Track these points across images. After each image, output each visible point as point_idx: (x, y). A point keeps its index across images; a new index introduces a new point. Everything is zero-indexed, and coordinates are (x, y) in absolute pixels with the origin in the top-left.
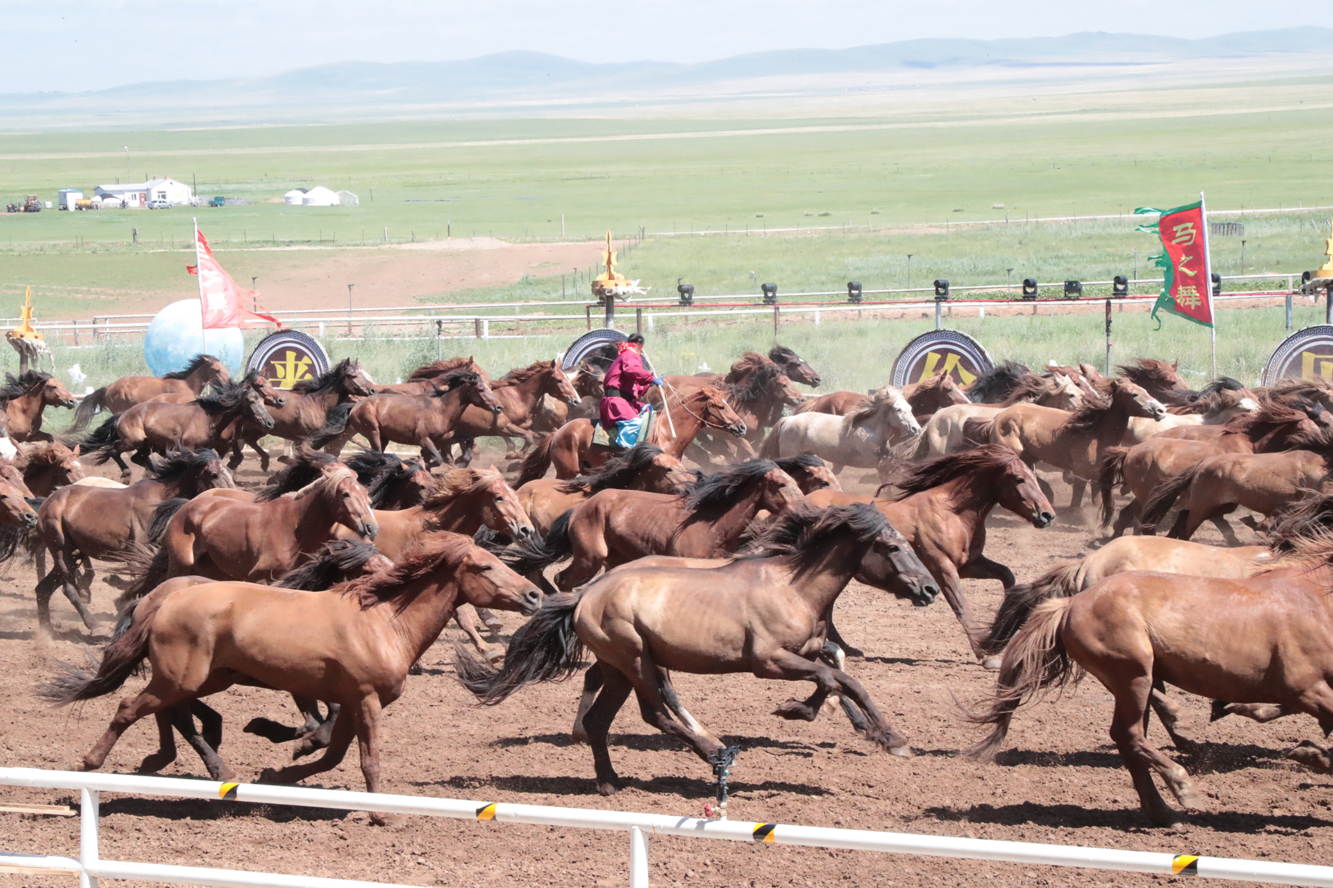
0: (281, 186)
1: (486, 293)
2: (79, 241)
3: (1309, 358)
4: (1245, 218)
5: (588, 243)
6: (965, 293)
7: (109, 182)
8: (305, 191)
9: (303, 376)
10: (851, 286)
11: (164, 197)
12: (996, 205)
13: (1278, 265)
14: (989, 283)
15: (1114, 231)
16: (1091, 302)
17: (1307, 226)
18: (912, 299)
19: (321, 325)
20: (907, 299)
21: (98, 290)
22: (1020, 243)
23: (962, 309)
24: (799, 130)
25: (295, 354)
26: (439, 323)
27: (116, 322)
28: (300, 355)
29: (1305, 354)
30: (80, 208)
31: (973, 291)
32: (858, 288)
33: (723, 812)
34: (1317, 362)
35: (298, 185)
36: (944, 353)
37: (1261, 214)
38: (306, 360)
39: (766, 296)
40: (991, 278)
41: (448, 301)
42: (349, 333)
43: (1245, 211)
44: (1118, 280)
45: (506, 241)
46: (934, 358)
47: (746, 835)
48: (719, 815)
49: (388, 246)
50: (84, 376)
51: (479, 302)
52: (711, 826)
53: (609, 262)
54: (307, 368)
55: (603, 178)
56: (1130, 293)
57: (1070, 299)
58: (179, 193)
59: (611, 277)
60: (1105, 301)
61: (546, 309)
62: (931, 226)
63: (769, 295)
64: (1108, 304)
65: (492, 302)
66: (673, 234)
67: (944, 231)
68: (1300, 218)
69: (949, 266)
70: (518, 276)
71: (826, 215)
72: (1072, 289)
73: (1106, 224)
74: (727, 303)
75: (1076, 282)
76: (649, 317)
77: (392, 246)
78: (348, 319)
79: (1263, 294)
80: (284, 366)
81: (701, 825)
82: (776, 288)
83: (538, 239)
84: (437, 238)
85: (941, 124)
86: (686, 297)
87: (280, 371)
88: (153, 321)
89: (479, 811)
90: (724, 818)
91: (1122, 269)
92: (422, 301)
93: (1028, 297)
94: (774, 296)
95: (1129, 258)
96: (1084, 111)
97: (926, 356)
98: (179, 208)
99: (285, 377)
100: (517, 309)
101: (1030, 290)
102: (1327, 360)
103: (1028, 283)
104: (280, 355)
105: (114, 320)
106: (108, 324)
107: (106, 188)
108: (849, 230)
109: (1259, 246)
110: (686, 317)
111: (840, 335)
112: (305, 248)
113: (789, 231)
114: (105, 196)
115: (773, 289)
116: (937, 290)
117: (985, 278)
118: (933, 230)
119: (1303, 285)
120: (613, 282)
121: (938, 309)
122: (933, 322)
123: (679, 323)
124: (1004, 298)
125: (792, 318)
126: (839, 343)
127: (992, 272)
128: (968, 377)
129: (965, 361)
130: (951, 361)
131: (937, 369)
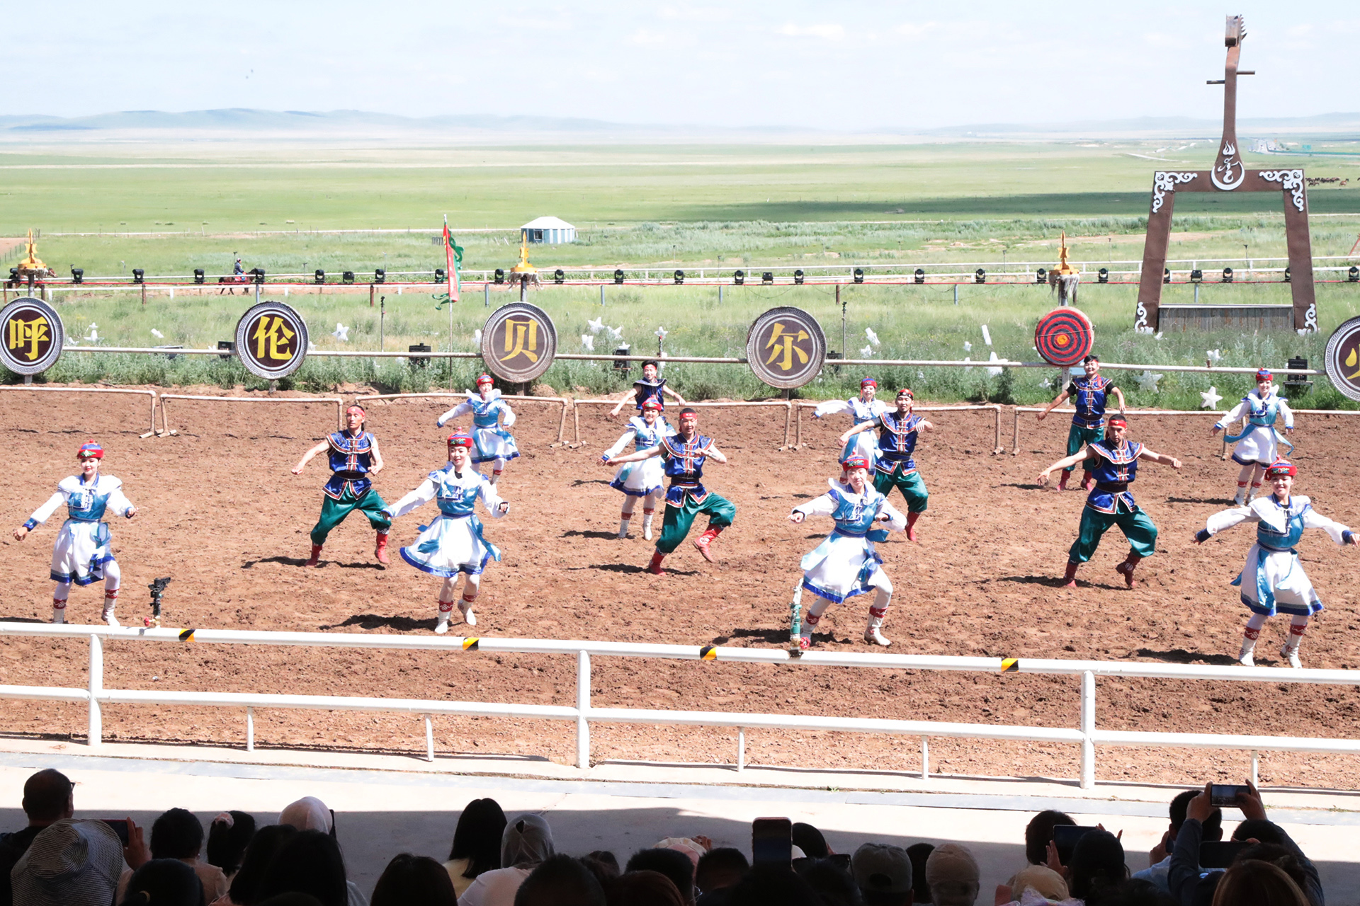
3: (510, 323)
6: (272, 279)
10: (197, 272)
12: (288, 221)
13: (479, 265)
14: (288, 273)
15: (368, 240)
16: (359, 286)
17: (492, 241)
22: (307, 246)
23: (272, 290)
24: (149, 166)
29: (508, 321)
31: (277, 277)
32: (202, 273)
33: (157, 623)
34: (515, 326)
36: (272, 317)
39: (136, 278)
40: (288, 269)
44: (378, 272)
46: (265, 321)
47: (174, 638)
48: (155, 625)
52: (148, 632)
53: (31, 251)
56: (386, 280)
57: (346, 284)
59: (32, 262)
60: (370, 286)
62: (245, 234)
63: (138, 277)
64: (372, 287)
66: (62, 234)
67: (254, 237)
68: (486, 236)
69: (261, 260)
71: (171, 224)
72: (348, 277)
73: (364, 236)
75: (350, 273)
76: (49, 291)
79: (469, 283)
81: (142, 631)
82: (143, 272)
85: (249, 166)
86: (78, 277)
90: (158, 627)
91: (379, 265)
93: (318, 282)
94: (142, 278)
95: (382, 258)
96: (345, 161)
97: (259, 319)
101: (320, 278)
102: (521, 325)
103: (319, 273)
108: (188, 235)
110: (76, 291)
111: (190, 305)
113: (146, 234)
115: (141, 273)
116: (255, 276)
117: (284, 269)
118: (248, 237)
119: (496, 278)
120: (34, 265)
121: (257, 289)
122: (253, 298)
123: (70, 296)
124: (300, 283)
125: (152, 293)
126: (189, 311)
127: (290, 266)
128: (289, 334)
129: (286, 323)
130: (277, 322)
131: (268, 328)
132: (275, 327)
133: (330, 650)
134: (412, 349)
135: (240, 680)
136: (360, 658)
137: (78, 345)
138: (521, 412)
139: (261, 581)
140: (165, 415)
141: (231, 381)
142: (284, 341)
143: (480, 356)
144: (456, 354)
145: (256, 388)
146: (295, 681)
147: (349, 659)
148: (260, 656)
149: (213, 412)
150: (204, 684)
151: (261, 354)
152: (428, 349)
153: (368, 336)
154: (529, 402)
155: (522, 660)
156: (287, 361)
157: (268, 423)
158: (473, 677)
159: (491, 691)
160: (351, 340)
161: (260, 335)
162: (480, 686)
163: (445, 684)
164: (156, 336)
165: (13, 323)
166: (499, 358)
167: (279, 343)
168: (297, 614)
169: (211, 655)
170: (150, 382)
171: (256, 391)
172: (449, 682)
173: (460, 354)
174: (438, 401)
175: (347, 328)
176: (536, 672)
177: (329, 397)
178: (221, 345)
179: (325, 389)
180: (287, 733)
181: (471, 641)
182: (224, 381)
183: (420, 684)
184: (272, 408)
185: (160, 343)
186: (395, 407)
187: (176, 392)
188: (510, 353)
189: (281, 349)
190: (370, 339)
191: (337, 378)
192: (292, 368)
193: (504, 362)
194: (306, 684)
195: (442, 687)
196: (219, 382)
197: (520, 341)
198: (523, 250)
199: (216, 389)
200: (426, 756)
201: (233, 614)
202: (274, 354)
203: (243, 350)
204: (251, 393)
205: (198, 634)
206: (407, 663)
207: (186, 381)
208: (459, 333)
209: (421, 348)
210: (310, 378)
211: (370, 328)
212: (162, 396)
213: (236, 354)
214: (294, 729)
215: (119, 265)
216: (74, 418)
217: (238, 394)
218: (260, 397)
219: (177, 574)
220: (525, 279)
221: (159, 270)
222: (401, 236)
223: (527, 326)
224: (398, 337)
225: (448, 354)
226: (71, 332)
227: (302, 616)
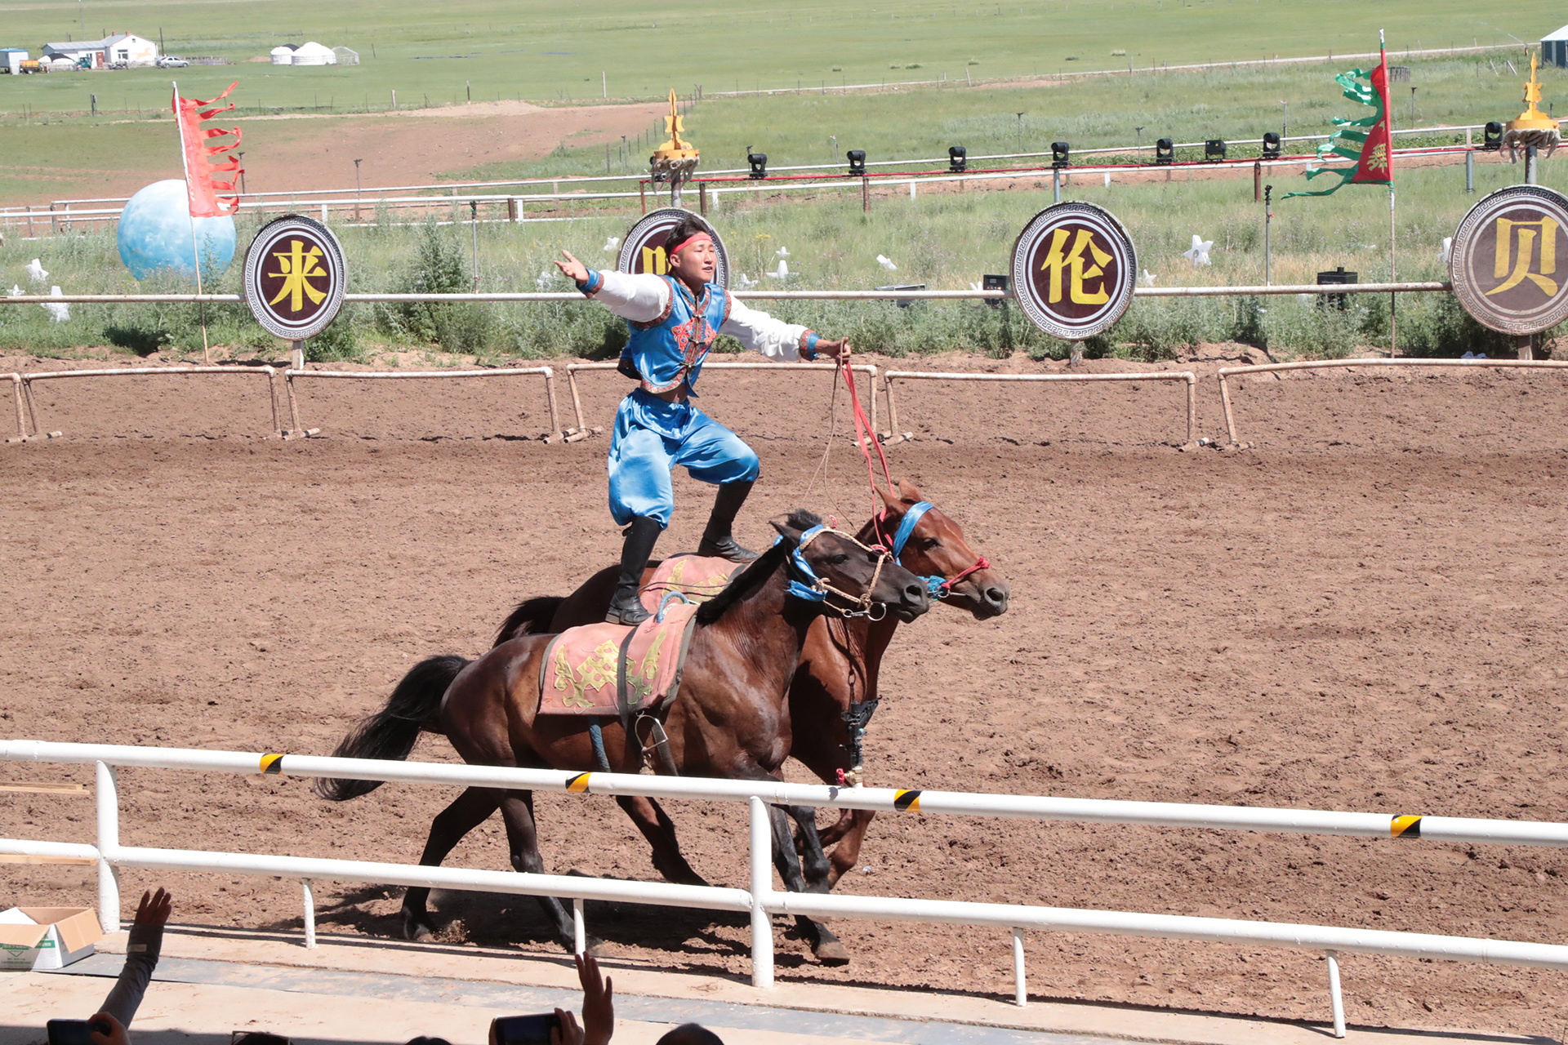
0: (265, 42)
1: (516, 168)
2: (28, 111)
3: (1504, 226)
4: (1408, 60)
5: (635, 106)
6: (1085, 158)
7: (58, 40)
8: (294, 48)
9: (311, 271)
10: (953, 152)
11: (125, 56)
12: (1116, 52)
13: (1450, 115)
14: (1112, 146)
15: (1255, 79)
16: (1235, 165)
17: (1484, 68)
18: (1024, 166)
19: (324, 209)
20: (1017, 166)
21: (51, 169)
22: (1147, 96)
23: (1082, 177)
25: (301, 244)
26: (473, 204)
27: (75, 209)
28: (308, 245)
29: (1500, 221)
30: (25, 71)
31: (1093, 155)
32: (962, 154)
33: (858, 778)
34: (1514, 229)
35: (286, 40)
36: (1073, 230)
37: (1429, 55)
38: (315, 251)
39: (853, 166)
40: (1113, 140)
41: (471, 177)
42: (358, 219)
43: (1411, 52)
44: (1269, 138)
45: (537, 104)
46: (1061, 237)
47: (886, 805)
49: (396, 113)
50: (45, 274)
51: (508, 178)
52: (842, 795)
53: (674, 128)
54: (317, 261)
55: (650, 27)
56: (1282, 153)
57: (1212, 162)
58: (141, 51)
59: (677, 147)
60: (1253, 164)
61: (589, 186)
62: (1041, 78)
63: (857, 164)
64: (1257, 167)
65: (524, 179)
66: (735, 93)
67: (1056, 83)
68: (1476, 59)
69: (1066, 125)
70: (553, 145)
71: (916, 67)
72: (1215, 150)
73: (1248, 71)
74: (802, 175)
75: (1219, 142)
76: (714, 193)
77: (402, 113)
78: (356, 201)
79: (1440, 150)
80: (289, 258)
81: (833, 793)
82: (864, 155)
83: (574, 101)
84: (456, 103)
86: (758, 168)
87: (285, 265)
88: (127, 206)
89: (569, 783)
90: (859, 785)
91: (1271, 125)
92: (439, 178)
93: (1162, 161)
94: (862, 166)
95: (1277, 111)
97: (1052, 233)
98: (143, 70)
99: (290, 272)
100: (556, 186)
101: (1165, 153)
102: (1526, 227)
103: (1162, 144)
104: (284, 245)
105: (74, 206)
106: (68, 211)
107: (56, 46)
108: (944, 85)
109: (1428, 93)
110: (756, 192)
111: (944, 209)
112: (298, 116)
113: (872, 87)
114: (54, 56)
115: (861, 157)
116: (1055, 155)
117: (1107, 140)
118: (1043, 83)
119: (1487, 138)
120: (679, 152)
121: (1056, 177)
122: (1049, 193)
123: (749, 200)
124: (1132, 164)
125: (881, 191)
126: (940, 221)
127: (1116, 132)
128: (1102, 258)
129: (1099, 240)
130: (1083, 238)
131: (1067, 249)
132: (1078, 247)
133: (1162, 827)
134: (1323, 278)
135: (1009, 877)
136: (1217, 842)
137: (756, 288)
138: (1527, 388)
139: (1047, 700)
140: (893, 407)
141: (1007, 343)
142: (1094, 271)
143: (1448, 287)
144: (1404, 285)
145: (1047, 355)
146: (1102, 880)
147: (1198, 842)
148: (1042, 833)
149: (975, 401)
150: (947, 881)
151: (1055, 296)
152: (1351, 278)
153: (1248, 257)
154: (1543, 370)
155: (1516, 852)
156: (1100, 307)
157: (1068, 417)
158: (1423, 879)
159: (1456, 909)
160: (1217, 264)
161: (1054, 261)
162: (1434, 900)
163: (1370, 894)
164: (884, 267)
165: (648, 253)
166: (1485, 289)
167: (1087, 276)
168: (1109, 761)
169: (960, 831)
170: (871, 349)
171: (1048, 361)
172: (1378, 890)
173: (1411, 285)
174: (1370, 372)
175: (1210, 243)
176: (1542, 877)
177: (1173, 369)
178: (989, 281)
179: (1169, 354)
180: (1088, 974)
181: (1407, 820)
182: (995, 344)
183: (1325, 892)
184: (1076, 389)
185: (887, 284)
186: (1292, 384)
187: (913, 367)
188: (1504, 279)
189: (1090, 286)
190: (1250, 262)
191: (1188, 335)
192: (1109, 319)
193: (1494, 298)
194: (1121, 888)
195: (1365, 899)
196: (988, 347)
197: (1524, 257)
198: (1530, 86)
199: (981, 358)
200: (1331, 1025)
201: (999, 758)
202: (1079, 296)
203: (1023, 287)
204: (1039, 365)
205: (927, 798)
206: (1301, 853)
207: (927, 347)
208: (1412, 245)
209: (1340, 276)
210: (1143, 336)
211: (1250, 240)
212: (889, 373)
213: (1013, 295)
214: (1099, 968)
215: (829, 142)
216: (746, 413)
217: (1018, 368)
218: (1054, 372)
219: (907, 686)
220: (1535, 141)
221: (891, 151)
222: (1314, 68)
223: (1538, 229)
224: (1302, 255)
225: (1387, 285)
226: (745, 265)
227: (1117, 763)
